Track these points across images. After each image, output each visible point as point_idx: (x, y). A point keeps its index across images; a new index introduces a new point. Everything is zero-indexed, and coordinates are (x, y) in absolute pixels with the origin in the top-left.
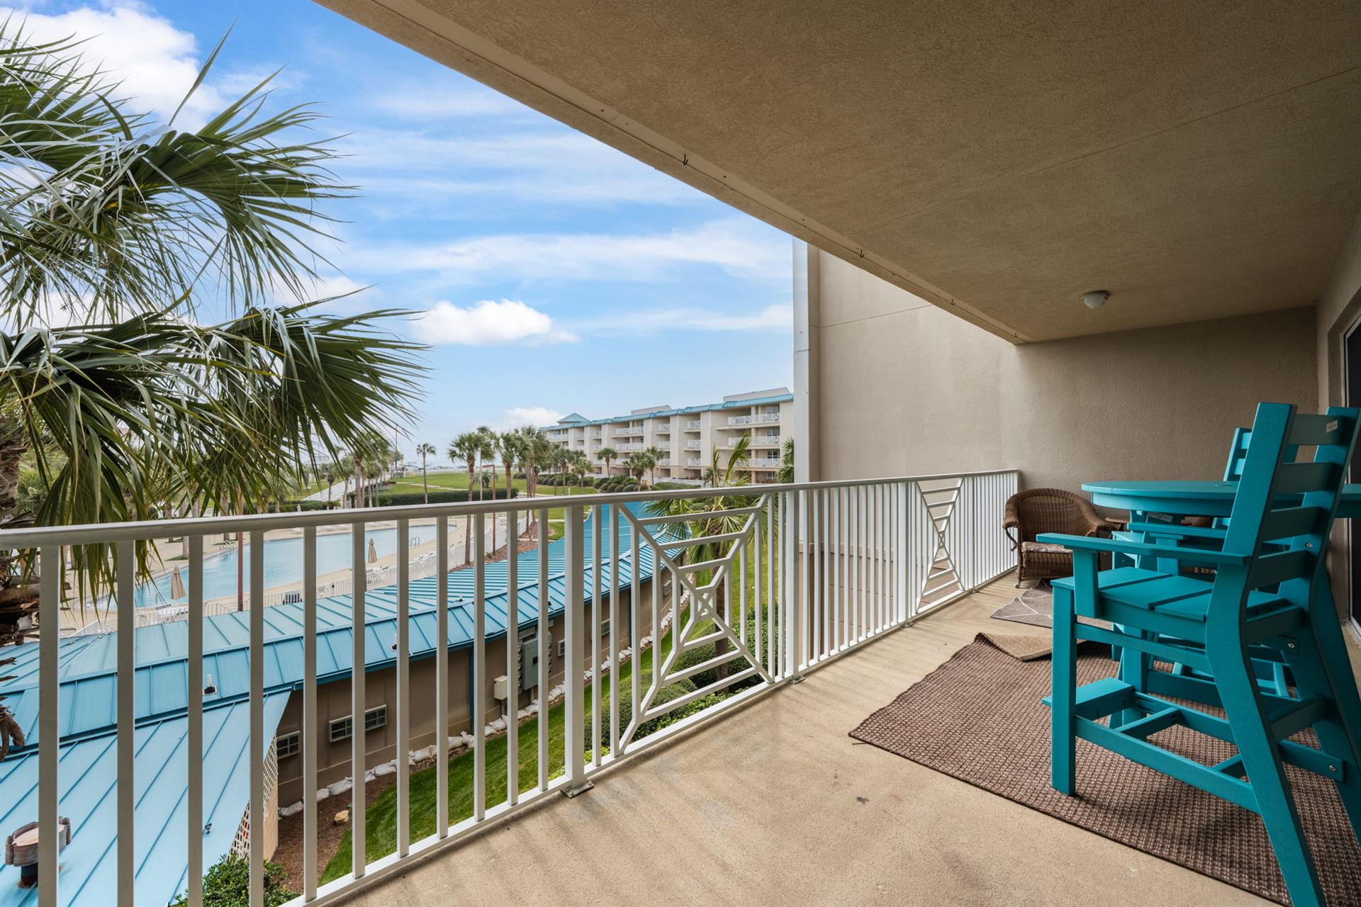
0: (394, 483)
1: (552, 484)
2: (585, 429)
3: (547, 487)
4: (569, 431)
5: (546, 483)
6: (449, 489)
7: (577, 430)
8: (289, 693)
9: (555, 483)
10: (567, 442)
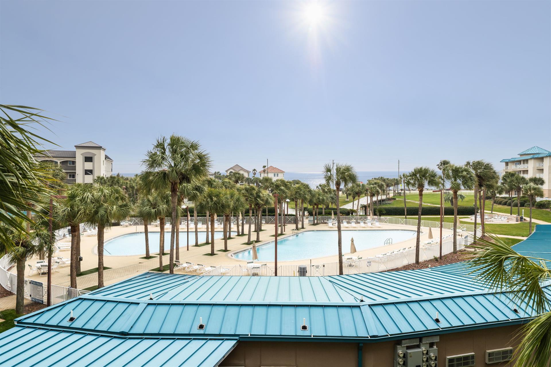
0: (395, 199)
1: (510, 205)
2: (545, 159)
3: (506, 207)
4: (529, 161)
5: (505, 204)
6: (429, 205)
7: (536, 161)
8: (235, 342)
9: (512, 204)
10: (527, 171)
